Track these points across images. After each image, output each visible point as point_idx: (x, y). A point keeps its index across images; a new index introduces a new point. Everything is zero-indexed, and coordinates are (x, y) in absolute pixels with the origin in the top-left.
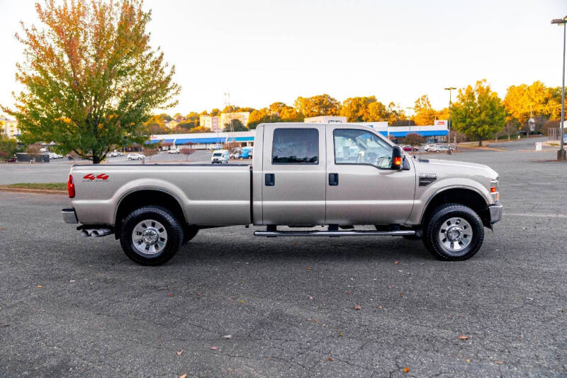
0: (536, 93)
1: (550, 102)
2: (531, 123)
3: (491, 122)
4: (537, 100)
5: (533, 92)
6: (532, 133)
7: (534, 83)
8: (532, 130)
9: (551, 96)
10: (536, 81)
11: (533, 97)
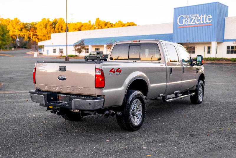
0: (16, 24)
1: (24, 30)
2: (18, 41)
3: (3, 39)
4: (17, 28)
5: (14, 23)
6: (19, 47)
7: (15, 19)
8: (19, 45)
9: (23, 27)
10: (16, 18)
11: (14, 26)
